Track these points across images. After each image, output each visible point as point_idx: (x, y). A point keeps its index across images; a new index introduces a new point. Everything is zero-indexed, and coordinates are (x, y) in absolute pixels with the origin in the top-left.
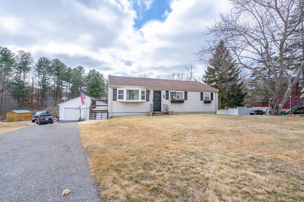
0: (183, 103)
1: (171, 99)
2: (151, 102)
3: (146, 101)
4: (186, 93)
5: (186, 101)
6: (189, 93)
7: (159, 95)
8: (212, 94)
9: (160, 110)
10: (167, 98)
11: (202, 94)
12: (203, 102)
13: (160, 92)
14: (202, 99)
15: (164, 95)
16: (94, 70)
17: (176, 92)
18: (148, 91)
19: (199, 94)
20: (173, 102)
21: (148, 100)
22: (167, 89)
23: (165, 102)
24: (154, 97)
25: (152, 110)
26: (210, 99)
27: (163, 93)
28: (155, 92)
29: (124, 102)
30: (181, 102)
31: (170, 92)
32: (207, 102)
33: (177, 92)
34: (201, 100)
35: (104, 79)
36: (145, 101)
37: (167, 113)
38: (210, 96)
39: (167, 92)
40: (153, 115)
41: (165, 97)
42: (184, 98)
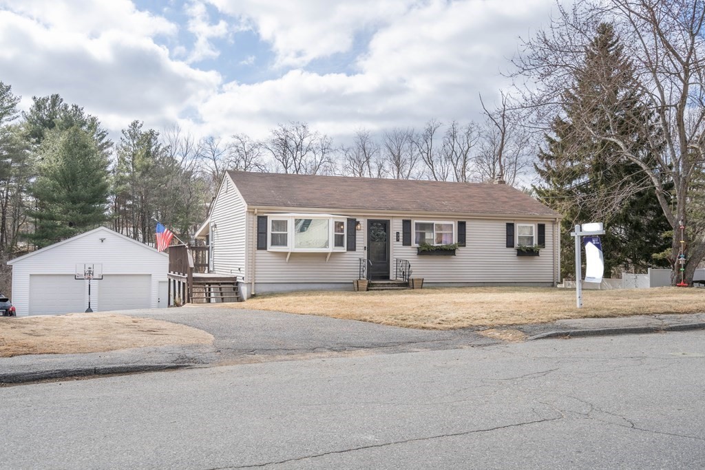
0: (453, 257)
1: (417, 245)
2: (361, 252)
3: (345, 251)
4: (462, 225)
5: (461, 249)
6: (470, 227)
7: (383, 232)
8: (541, 229)
9: (387, 278)
10: (407, 242)
11: (510, 228)
12: (512, 251)
13: (385, 225)
14: (510, 244)
15: (398, 233)
16: (55, 99)
17: (433, 224)
18: (353, 224)
19: (501, 229)
20: (425, 251)
21: (352, 247)
22: (407, 216)
23: (400, 253)
24: (371, 239)
25: (365, 274)
26: (535, 242)
27: (396, 227)
28: (371, 223)
29: (287, 253)
30: (448, 252)
31: (416, 224)
32: (527, 253)
33: (436, 222)
34: (507, 246)
35: (104, 141)
36: (343, 249)
37: (407, 285)
38: (535, 235)
39: (407, 224)
40: (368, 290)
41: (401, 238)
42: (455, 240)
